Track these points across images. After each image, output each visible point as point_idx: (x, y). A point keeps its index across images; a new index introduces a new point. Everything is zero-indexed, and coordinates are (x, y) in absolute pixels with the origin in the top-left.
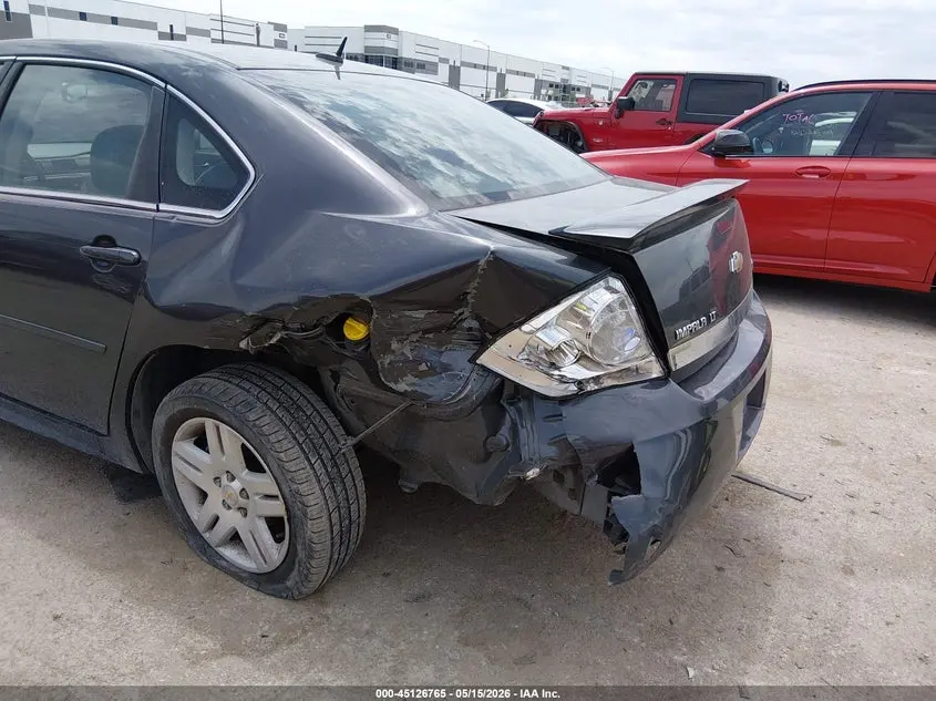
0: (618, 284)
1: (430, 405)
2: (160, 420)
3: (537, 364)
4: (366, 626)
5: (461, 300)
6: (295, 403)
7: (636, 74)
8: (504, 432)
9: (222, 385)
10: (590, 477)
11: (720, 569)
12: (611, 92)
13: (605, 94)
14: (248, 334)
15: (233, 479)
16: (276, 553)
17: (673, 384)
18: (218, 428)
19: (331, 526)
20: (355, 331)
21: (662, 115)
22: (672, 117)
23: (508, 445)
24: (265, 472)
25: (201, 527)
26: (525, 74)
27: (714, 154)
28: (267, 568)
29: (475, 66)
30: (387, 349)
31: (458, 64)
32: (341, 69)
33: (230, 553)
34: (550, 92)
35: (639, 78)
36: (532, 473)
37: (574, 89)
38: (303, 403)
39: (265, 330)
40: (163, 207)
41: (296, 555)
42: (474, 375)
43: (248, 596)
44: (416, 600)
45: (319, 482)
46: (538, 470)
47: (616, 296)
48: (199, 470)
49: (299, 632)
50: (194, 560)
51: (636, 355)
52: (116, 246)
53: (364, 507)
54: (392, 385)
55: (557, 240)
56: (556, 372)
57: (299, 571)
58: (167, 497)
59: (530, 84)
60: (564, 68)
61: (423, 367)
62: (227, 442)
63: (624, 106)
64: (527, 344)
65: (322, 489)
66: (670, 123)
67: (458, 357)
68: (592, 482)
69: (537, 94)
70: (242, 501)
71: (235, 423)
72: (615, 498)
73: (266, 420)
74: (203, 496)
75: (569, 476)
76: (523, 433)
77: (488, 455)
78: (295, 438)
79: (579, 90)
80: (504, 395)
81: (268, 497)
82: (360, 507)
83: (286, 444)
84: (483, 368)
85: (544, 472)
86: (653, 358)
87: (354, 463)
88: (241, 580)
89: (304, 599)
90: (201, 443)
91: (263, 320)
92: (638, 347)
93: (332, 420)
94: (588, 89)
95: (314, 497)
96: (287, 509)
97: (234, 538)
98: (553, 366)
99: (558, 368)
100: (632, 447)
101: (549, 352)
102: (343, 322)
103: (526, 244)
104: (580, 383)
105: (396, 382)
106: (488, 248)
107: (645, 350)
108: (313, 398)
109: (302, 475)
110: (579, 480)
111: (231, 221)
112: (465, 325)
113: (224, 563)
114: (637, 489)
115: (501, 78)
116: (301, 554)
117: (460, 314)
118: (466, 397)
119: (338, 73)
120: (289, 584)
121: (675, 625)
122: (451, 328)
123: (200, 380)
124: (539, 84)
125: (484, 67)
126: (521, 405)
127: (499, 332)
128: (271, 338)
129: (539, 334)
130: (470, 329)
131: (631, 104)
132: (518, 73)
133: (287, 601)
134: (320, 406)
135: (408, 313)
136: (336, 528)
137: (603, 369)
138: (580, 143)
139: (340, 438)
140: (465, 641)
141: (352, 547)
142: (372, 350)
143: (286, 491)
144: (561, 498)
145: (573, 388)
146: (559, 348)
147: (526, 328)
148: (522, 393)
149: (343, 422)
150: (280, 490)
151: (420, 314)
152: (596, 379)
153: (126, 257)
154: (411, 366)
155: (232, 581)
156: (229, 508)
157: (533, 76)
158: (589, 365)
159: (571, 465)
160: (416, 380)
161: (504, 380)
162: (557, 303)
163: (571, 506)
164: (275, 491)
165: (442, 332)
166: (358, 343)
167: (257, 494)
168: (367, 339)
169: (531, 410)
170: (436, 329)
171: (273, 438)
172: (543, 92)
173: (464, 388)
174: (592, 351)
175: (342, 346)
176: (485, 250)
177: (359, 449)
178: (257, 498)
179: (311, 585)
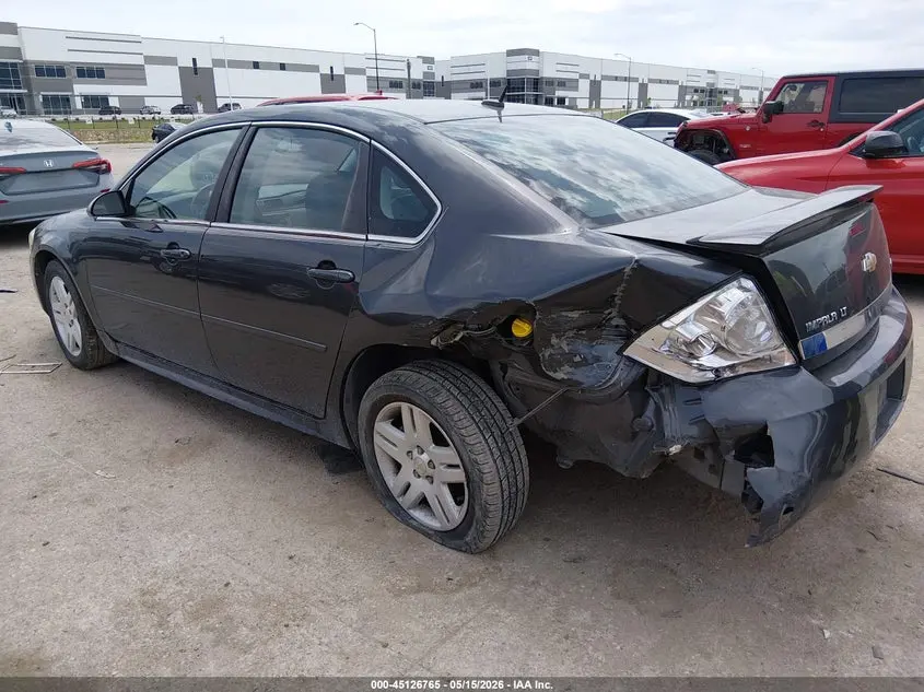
0: (749, 284)
1: (583, 391)
2: (366, 404)
3: (677, 355)
4: (532, 578)
5: (610, 302)
6: (471, 390)
7: (784, 78)
8: (650, 412)
9: (415, 376)
10: (728, 452)
11: (860, 551)
12: (761, 93)
13: (756, 95)
14: (437, 334)
15: (423, 452)
16: (457, 513)
17: (804, 372)
18: (411, 410)
19: (502, 492)
20: (521, 329)
21: (813, 117)
22: (824, 119)
23: (652, 426)
24: (448, 445)
25: (396, 492)
26: (668, 82)
27: (865, 157)
28: (450, 527)
29: (616, 78)
30: (548, 344)
31: (598, 78)
32: (503, 113)
33: (419, 515)
34: (695, 98)
35: (788, 82)
36: (675, 449)
37: (721, 92)
38: (478, 391)
39: (450, 331)
40: (371, 237)
41: (474, 514)
42: (621, 365)
43: (435, 548)
44: (574, 561)
45: (492, 454)
46: (679, 446)
47: (748, 294)
48: (394, 445)
49: (478, 578)
50: (391, 520)
51: (768, 346)
52: (335, 269)
53: (527, 478)
54: (551, 374)
55: (693, 248)
56: (695, 362)
57: (476, 528)
58: (369, 469)
59: (674, 91)
60: (709, 72)
61: (577, 359)
62: (418, 422)
63: (772, 110)
64: (669, 338)
65: (495, 461)
66: (822, 124)
67: (608, 350)
68: (730, 457)
69: (681, 103)
70: (430, 471)
71: (426, 405)
72: (750, 470)
73: (450, 403)
74: (398, 466)
75: (708, 454)
76: (666, 415)
77: (634, 435)
78: (473, 418)
79: (726, 92)
80: (649, 382)
81: (450, 466)
82: (524, 476)
83: (465, 423)
84: (628, 358)
85: (685, 449)
86: (785, 348)
87: (520, 441)
88: (429, 536)
89: (480, 553)
90: (397, 422)
91: (449, 323)
92: (770, 339)
93: (501, 406)
94: (737, 91)
95: (488, 466)
96: (467, 476)
97: (423, 503)
98: (692, 356)
99: (697, 358)
100: (766, 427)
101: (688, 344)
102: (512, 323)
103: (664, 252)
104: (717, 370)
105: (555, 371)
106: (632, 258)
107: (777, 341)
108: (486, 388)
109: (478, 448)
110: (719, 457)
111: (423, 246)
112: (614, 323)
113: (415, 523)
114: (771, 463)
115: (643, 88)
116: (478, 513)
117: (610, 313)
118: (614, 384)
119: (500, 118)
120: (468, 539)
121: (814, 596)
122: (600, 326)
123: (398, 372)
124: (683, 90)
125: (625, 79)
126: (664, 391)
127: (642, 328)
128: (455, 336)
129: (678, 329)
130: (617, 326)
131: (780, 108)
132: (660, 81)
133: (466, 555)
134: (491, 394)
135: (564, 314)
136: (506, 493)
137: (739, 359)
138: (726, 150)
139: (507, 420)
140: (617, 596)
141: (518, 511)
142: (535, 344)
143: (466, 459)
144: (701, 472)
145: (711, 375)
146: (697, 341)
147: (666, 324)
148: (664, 380)
149: (509, 407)
150: (461, 460)
151: (575, 315)
152: (731, 367)
153: (343, 277)
154: (568, 358)
155: (421, 537)
156: (419, 477)
157: (676, 82)
158: (726, 355)
159: (710, 443)
160: (570, 370)
161: (648, 368)
162: (694, 301)
163: (712, 480)
164: (458, 462)
165: (593, 329)
166: (524, 339)
167: (442, 464)
168: (531, 336)
169: (673, 393)
170: (587, 327)
171: (456, 418)
172: (688, 98)
173: (613, 376)
174: (726, 342)
175: (511, 343)
176: (629, 260)
177: (523, 429)
178: (442, 467)
179: (486, 541)
